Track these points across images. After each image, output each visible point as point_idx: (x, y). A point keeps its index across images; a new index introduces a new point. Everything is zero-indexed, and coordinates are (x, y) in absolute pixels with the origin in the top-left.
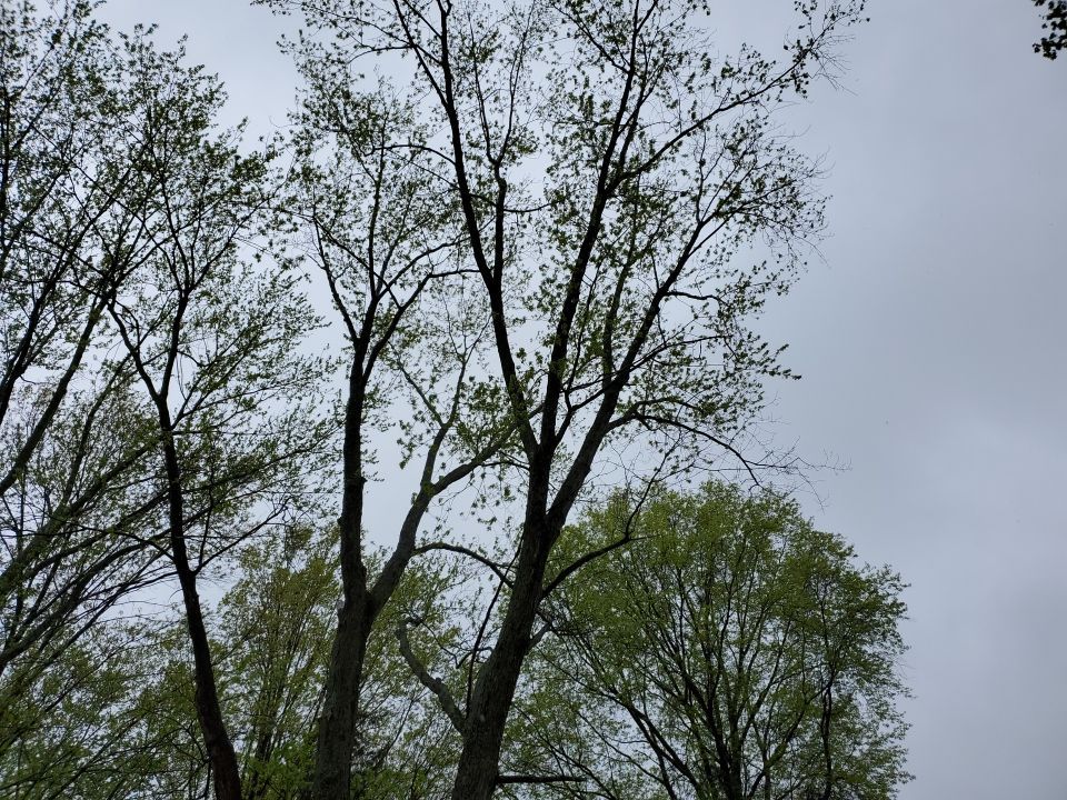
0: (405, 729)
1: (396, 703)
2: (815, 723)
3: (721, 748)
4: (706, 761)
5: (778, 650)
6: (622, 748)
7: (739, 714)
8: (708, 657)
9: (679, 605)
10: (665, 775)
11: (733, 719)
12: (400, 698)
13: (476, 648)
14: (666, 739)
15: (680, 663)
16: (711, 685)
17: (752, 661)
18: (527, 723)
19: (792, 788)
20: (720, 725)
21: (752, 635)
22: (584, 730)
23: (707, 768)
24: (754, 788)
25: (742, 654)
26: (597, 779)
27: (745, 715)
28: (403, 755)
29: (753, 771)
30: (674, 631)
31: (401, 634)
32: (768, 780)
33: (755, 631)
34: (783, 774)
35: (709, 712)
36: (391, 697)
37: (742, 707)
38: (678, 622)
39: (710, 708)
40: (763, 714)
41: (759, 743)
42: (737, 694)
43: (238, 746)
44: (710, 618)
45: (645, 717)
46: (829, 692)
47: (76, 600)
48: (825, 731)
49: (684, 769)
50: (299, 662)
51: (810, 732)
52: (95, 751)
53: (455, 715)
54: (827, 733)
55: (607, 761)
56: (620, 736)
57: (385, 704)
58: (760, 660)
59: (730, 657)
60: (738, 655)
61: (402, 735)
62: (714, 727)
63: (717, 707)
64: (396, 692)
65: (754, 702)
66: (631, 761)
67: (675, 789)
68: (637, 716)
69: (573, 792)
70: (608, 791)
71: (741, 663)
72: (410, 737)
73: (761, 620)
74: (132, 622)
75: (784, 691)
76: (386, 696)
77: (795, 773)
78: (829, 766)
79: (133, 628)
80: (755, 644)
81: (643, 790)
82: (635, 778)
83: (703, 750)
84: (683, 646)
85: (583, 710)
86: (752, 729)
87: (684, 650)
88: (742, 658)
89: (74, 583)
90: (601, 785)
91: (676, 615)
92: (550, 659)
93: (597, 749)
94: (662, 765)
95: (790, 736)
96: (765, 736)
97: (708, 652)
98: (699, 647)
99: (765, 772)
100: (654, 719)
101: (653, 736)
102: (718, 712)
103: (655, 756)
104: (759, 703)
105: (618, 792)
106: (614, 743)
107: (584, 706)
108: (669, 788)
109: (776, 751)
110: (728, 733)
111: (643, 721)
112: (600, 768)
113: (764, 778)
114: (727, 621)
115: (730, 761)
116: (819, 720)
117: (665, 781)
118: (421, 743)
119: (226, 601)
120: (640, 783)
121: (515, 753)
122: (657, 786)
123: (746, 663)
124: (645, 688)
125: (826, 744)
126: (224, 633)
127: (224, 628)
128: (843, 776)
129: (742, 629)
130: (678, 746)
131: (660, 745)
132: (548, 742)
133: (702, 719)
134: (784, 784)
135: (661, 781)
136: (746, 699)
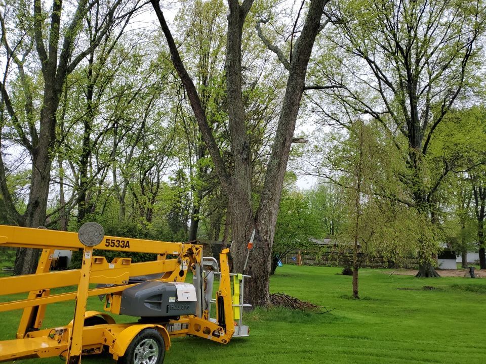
0: (263, 74)
1: (258, 62)
2: (459, 61)
3: (409, 74)
4: (401, 80)
5: (449, 25)
6: (362, 77)
7: (421, 58)
8: (409, 31)
9: (398, 5)
10: (380, 88)
11: (418, 61)
12: (260, 60)
13: (293, 32)
14: (383, 72)
15: (395, 36)
16: (409, 45)
17: (433, 32)
18: (318, 68)
19: (441, 91)
20: (411, 63)
21: (436, 18)
22: (344, 70)
23: (401, 83)
24: (422, 92)
25: (428, 28)
26: (349, 91)
27: (424, 60)
28: (263, 84)
29: (423, 84)
30: (394, 19)
31: (258, 27)
32: (430, 88)
33: (437, 16)
34: (437, 85)
35: (406, 58)
36: (256, 60)
37: (422, 56)
38: (396, 14)
39: (407, 57)
40: (434, 58)
41: (428, 72)
42: (422, 49)
43: (195, 82)
44: (414, 10)
45: (374, 62)
46: (471, 45)
47: (111, 21)
48: (464, 64)
49: (390, 85)
50: (213, 45)
51: (456, 66)
52: (139, 85)
53: (285, 62)
54: (465, 65)
55: (354, 83)
56: (361, 72)
57: (253, 63)
58: (437, 31)
59: (422, 30)
60: (426, 30)
61: (262, 76)
62: (407, 65)
63: (410, 56)
64: (258, 57)
65: (430, 53)
66: (366, 82)
67: (385, 94)
68: (370, 62)
69: (337, 96)
70: (354, 96)
71: (427, 33)
72: (266, 77)
73: (442, 10)
74: (138, 31)
75: (447, 47)
76: (254, 59)
77: (444, 84)
78: (462, 80)
79: (138, 34)
80: (436, 23)
81: (370, 94)
82: (366, 90)
83: (400, 76)
84: (397, 27)
85: (344, 61)
86: (426, 65)
87: (397, 28)
88: (428, 30)
89: (108, 14)
90: (351, 93)
91: (396, 10)
92: (329, 38)
93: (350, 78)
94: (380, 84)
95: (444, 68)
96: (432, 69)
97: (410, 28)
98: (406, 26)
99: (429, 85)
100: (378, 63)
101: (377, 71)
102: (410, 58)
103: (377, 80)
104: (432, 54)
105: (358, 96)
106: (358, 75)
107: (345, 59)
108: (382, 93)
109: (437, 75)
110: (414, 67)
111: (373, 65)
112: (351, 86)
113: (428, 87)
114: (423, 11)
115: (413, 80)
116: (463, 59)
117: (381, 91)
118: (271, 79)
119: (176, 20)
120: (368, 92)
121: (312, 81)
122: (377, 93)
123: (430, 33)
124: (375, 49)
125: (463, 70)
126: (178, 33)
127: (177, 31)
128: (467, 84)
129: (431, 15)
130: (388, 75)
131: (380, 75)
132: (327, 76)
133: (401, 62)
134: (437, 89)
135: (378, 90)
136: (426, 52)
